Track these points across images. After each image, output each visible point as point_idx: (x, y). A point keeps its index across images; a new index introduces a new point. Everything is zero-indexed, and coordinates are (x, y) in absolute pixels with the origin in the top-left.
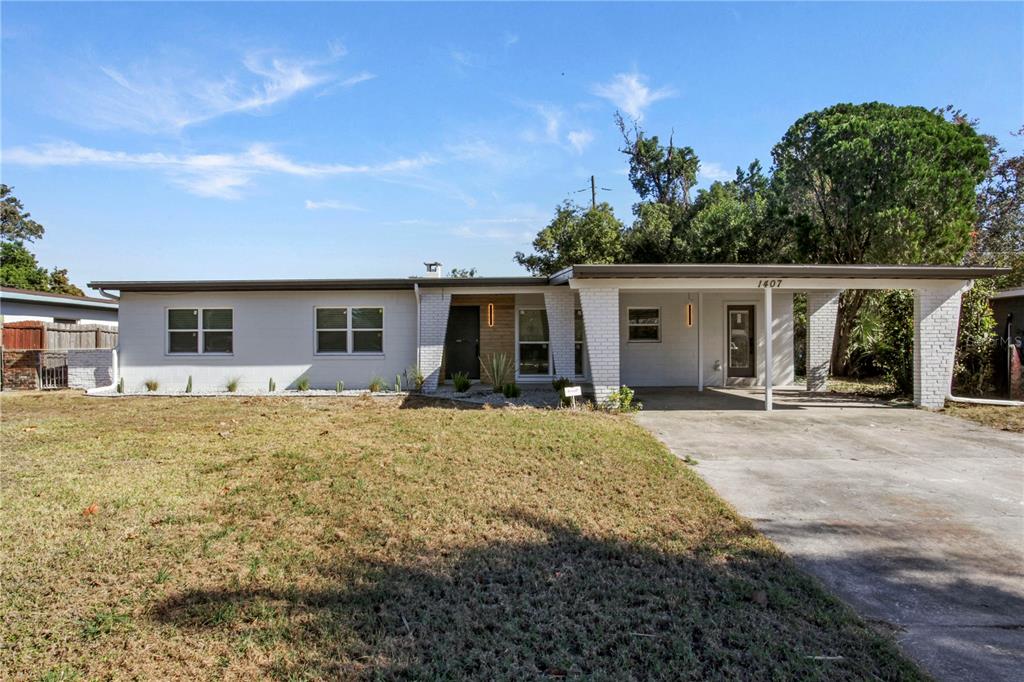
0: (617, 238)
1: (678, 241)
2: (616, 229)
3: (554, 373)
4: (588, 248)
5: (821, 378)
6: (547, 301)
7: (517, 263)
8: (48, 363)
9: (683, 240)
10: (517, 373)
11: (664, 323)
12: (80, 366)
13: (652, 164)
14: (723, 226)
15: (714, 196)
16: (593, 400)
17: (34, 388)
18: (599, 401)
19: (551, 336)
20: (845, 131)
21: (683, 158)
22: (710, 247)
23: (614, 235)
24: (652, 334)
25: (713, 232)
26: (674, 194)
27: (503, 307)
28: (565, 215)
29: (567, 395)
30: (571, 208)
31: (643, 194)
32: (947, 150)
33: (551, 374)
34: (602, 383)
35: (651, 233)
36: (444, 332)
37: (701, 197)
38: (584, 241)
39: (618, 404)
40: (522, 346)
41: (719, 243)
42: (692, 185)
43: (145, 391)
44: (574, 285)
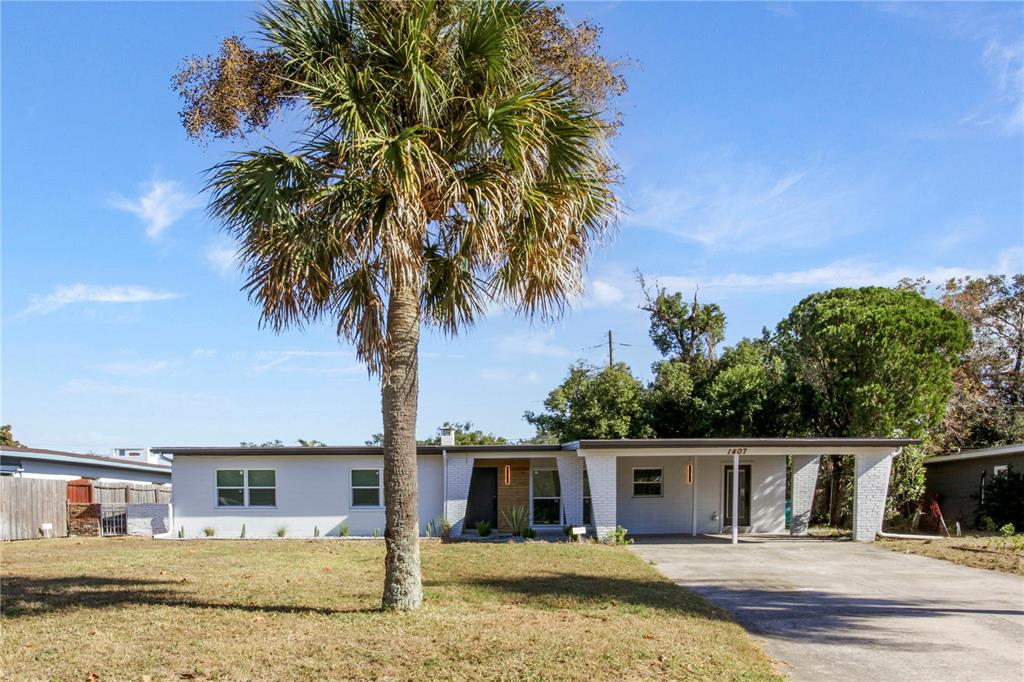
0: (634, 398)
1: (698, 401)
2: (633, 388)
3: (565, 523)
4: (603, 408)
5: (802, 523)
6: (559, 464)
7: (526, 422)
8: (106, 514)
9: (703, 400)
10: (531, 523)
11: (666, 481)
12: (138, 517)
13: (675, 320)
14: (739, 389)
15: (739, 355)
16: (596, 539)
17: (96, 535)
18: (600, 537)
19: (563, 492)
20: (836, 317)
21: (709, 314)
22: (724, 409)
23: (631, 395)
24: (656, 490)
25: (728, 395)
26: (698, 350)
27: (519, 469)
28: (577, 375)
29: (574, 533)
30: (585, 368)
31: (664, 351)
32: (925, 335)
33: (562, 524)
34: (602, 525)
35: (671, 392)
36: (468, 489)
37: (726, 355)
38: (599, 400)
39: (614, 539)
40: (535, 501)
41: (733, 405)
42: (719, 341)
43: (203, 536)
44: (580, 453)
